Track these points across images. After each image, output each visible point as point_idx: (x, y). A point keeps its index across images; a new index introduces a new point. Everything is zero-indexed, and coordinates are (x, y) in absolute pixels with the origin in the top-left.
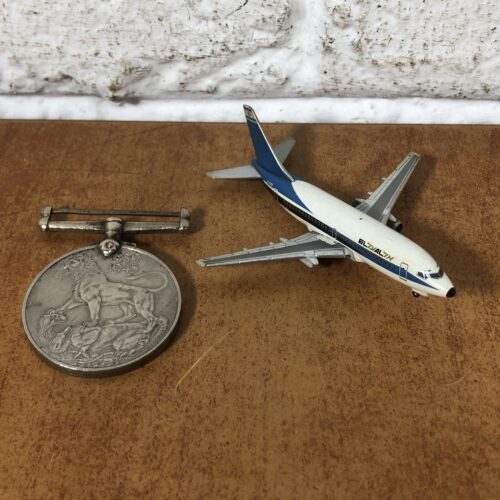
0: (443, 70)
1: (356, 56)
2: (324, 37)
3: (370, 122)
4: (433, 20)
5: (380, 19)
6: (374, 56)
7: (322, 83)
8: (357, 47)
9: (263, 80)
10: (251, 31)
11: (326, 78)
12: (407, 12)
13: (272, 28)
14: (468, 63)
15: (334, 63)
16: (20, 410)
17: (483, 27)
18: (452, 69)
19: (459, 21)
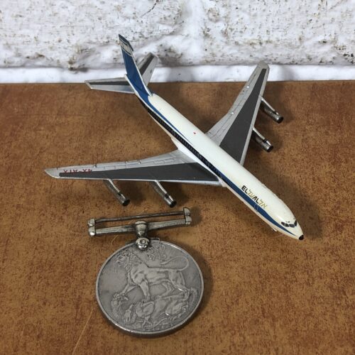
0: (280, 47)
1: (225, 39)
2: (204, 28)
3: (237, 81)
4: (271, 16)
5: (238, 16)
6: (236, 39)
7: (205, 57)
8: (225, 34)
9: (167, 55)
10: (158, 25)
11: (207, 53)
12: (255, 11)
13: (171, 23)
14: (296, 42)
15: (211, 44)
16: (18, 257)
17: (304, 19)
18: (286, 46)
19: (288, 15)
